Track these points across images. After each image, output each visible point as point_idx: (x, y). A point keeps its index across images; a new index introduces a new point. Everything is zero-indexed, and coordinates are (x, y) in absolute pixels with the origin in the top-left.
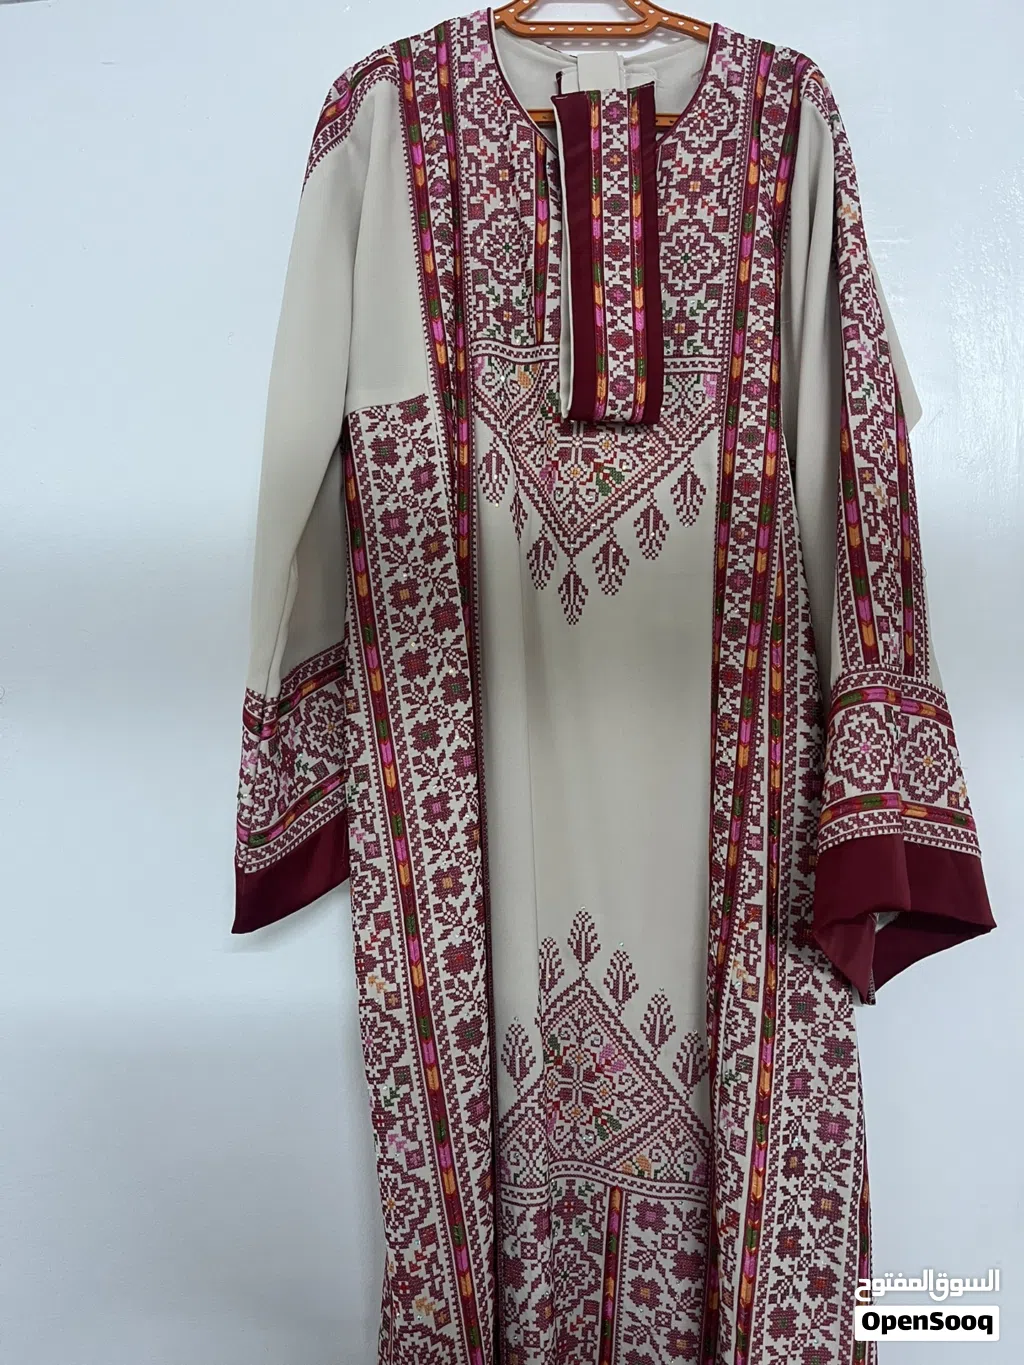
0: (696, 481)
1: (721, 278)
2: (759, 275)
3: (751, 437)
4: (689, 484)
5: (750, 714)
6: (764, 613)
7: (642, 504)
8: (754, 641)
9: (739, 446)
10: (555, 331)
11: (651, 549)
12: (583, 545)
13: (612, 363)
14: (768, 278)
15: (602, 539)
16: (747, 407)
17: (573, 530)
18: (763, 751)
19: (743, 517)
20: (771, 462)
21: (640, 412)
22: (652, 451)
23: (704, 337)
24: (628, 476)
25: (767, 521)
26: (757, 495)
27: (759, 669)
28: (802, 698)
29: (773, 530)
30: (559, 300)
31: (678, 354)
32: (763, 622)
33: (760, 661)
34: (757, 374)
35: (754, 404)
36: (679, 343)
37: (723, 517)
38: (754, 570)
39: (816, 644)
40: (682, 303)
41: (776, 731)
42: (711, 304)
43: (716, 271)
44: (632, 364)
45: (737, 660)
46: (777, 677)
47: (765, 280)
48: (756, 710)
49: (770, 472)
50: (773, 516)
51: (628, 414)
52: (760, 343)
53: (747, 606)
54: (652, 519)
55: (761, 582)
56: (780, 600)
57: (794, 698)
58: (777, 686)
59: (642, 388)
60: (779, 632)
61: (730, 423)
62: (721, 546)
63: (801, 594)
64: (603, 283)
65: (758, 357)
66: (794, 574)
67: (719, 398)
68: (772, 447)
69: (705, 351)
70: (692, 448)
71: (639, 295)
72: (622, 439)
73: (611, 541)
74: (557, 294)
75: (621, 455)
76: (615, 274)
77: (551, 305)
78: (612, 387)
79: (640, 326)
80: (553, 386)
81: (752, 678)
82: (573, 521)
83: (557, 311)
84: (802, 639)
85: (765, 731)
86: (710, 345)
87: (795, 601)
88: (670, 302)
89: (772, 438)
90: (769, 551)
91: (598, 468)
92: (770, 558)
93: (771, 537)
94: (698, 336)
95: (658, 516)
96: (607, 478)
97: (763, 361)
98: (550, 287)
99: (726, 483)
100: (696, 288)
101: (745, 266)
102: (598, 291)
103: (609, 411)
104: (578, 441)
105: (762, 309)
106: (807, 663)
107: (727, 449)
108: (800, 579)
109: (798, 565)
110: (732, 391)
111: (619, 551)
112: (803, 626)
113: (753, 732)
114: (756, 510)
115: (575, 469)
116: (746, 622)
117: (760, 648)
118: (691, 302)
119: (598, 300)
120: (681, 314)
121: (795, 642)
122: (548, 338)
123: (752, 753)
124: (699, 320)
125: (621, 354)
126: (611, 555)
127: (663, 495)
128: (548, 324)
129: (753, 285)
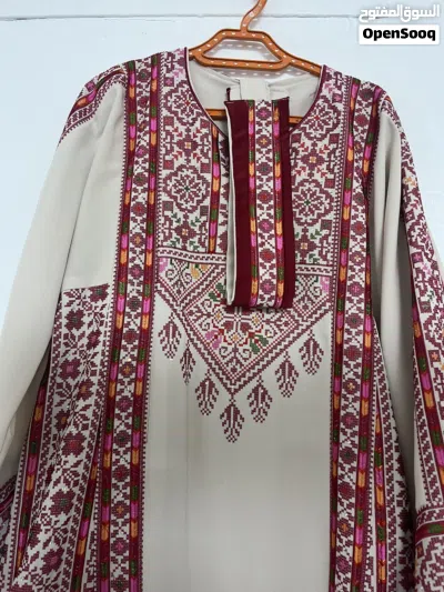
0: (316, 345)
1: (331, 216)
2: (356, 216)
3: (354, 321)
4: (311, 347)
5: (362, 523)
6: (369, 446)
7: (280, 359)
8: (363, 466)
9: (346, 326)
10: (224, 246)
11: (287, 390)
12: (241, 387)
13: (262, 271)
14: (362, 218)
15: (253, 384)
16: (351, 301)
17: (234, 376)
18: (372, 552)
19: (351, 375)
20: (368, 339)
21: (280, 302)
22: (286, 324)
23: (320, 253)
24: (271, 341)
25: (367, 378)
26: (360, 360)
27: (367, 487)
28: (398, 510)
29: (371, 386)
30: (227, 226)
31: (303, 262)
32: (368, 451)
33: (367, 482)
34: (357, 279)
35: (355, 299)
36: (303, 255)
37: (337, 373)
38: (360, 413)
39: (406, 469)
40: (305, 230)
41: (381, 538)
42: (325, 232)
43: (327, 212)
44: (274, 271)
45: (351, 479)
46: (380, 494)
47: (360, 219)
48: (366, 519)
49: (368, 344)
50: (372, 376)
51: (272, 303)
52: (358, 259)
53: (356, 439)
54: (287, 369)
55: (365, 422)
56: (379, 436)
57: (393, 511)
58: (381, 502)
59: (281, 287)
60: (379, 461)
61: (339, 310)
62: (336, 393)
63: (393, 431)
64: (256, 218)
65: (357, 268)
66: (388, 417)
67: (331, 292)
68: (369, 328)
69: (321, 261)
70: (313, 323)
71: (279, 226)
72: (267, 316)
73: (260, 385)
74: (225, 223)
75: (266, 327)
76: (264, 212)
77: (221, 230)
78: (262, 286)
79: (280, 247)
80: (222, 281)
81: (362, 493)
82: (234, 370)
83: (226, 233)
84: (396, 466)
85: (373, 536)
86: (325, 258)
87: (390, 437)
88: (298, 229)
89: (368, 322)
90: (369, 400)
91: (251, 335)
92: (370, 405)
93: (371, 390)
94: (316, 252)
95: (291, 367)
96: (257, 342)
97: (361, 271)
98: (221, 219)
99: (338, 351)
100: (315, 222)
101: (346, 211)
102: (253, 223)
103: (259, 302)
104: (238, 317)
105: (359, 237)
106: (400, 483)
107: (337, 328)
108: (392, 421)
109: (390, 411)
110: (340, 290)
111: (265, 392)
112: (396, 456)
113: (365, 536)
114: (359, 370)
115: (235, 334)
116: (356, 451)
117: (367, 472)
118: (312, 230)
119: (253, 229)
120: (304, 237)
121: (391, 468)
122: (218, 250)
123: (365, 553)
124: (317, 242)
125: (268, 265)
126: (260, 395)
127: (294, 354)
128: (219, 241)
129: (352, 222)
